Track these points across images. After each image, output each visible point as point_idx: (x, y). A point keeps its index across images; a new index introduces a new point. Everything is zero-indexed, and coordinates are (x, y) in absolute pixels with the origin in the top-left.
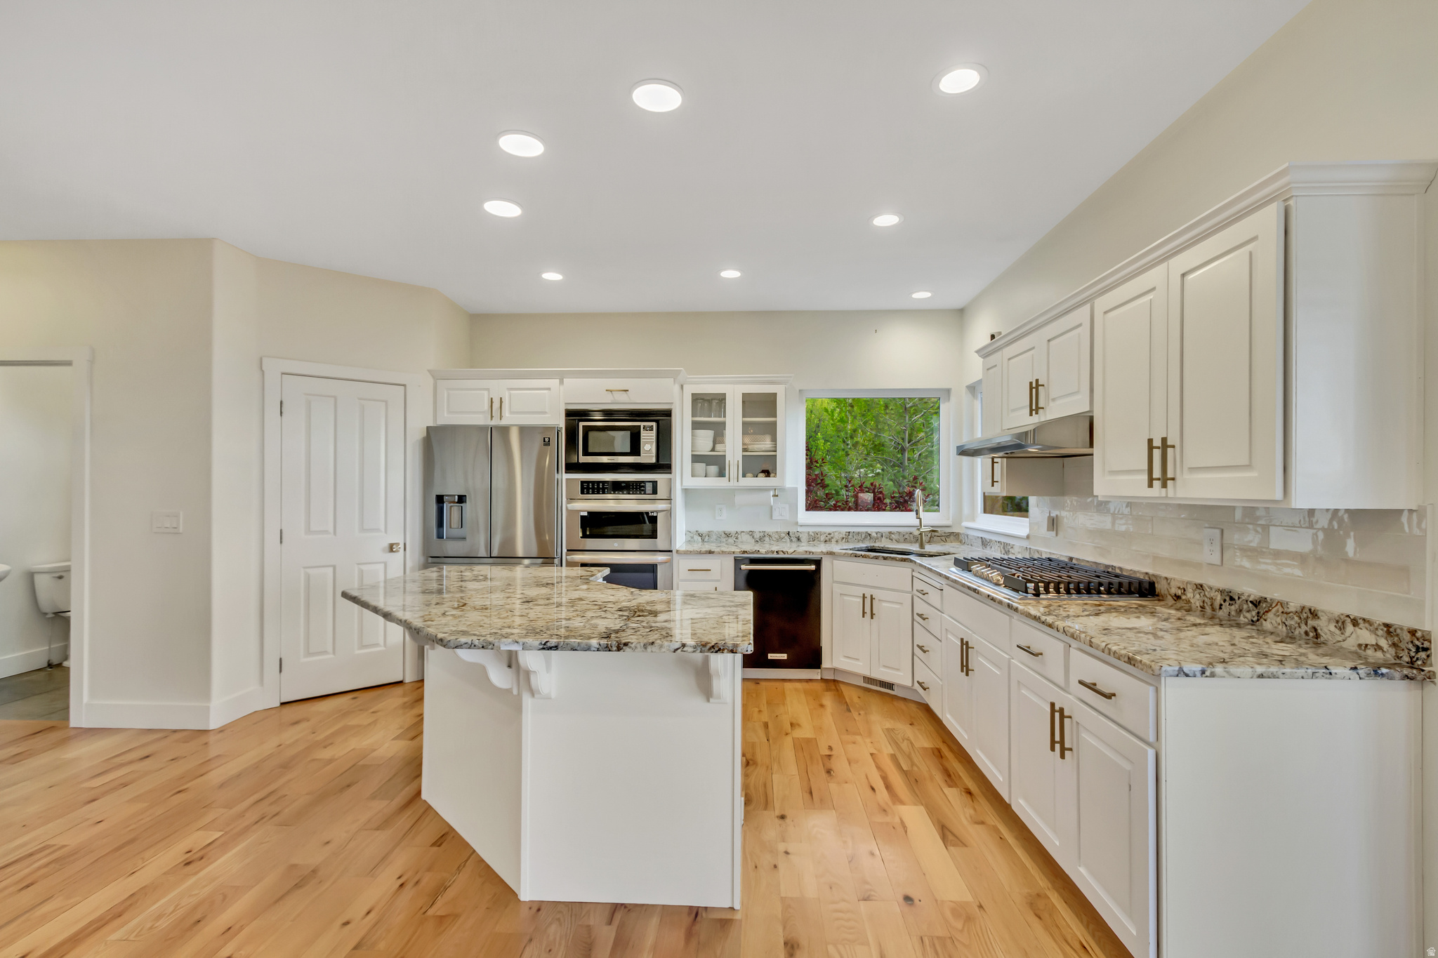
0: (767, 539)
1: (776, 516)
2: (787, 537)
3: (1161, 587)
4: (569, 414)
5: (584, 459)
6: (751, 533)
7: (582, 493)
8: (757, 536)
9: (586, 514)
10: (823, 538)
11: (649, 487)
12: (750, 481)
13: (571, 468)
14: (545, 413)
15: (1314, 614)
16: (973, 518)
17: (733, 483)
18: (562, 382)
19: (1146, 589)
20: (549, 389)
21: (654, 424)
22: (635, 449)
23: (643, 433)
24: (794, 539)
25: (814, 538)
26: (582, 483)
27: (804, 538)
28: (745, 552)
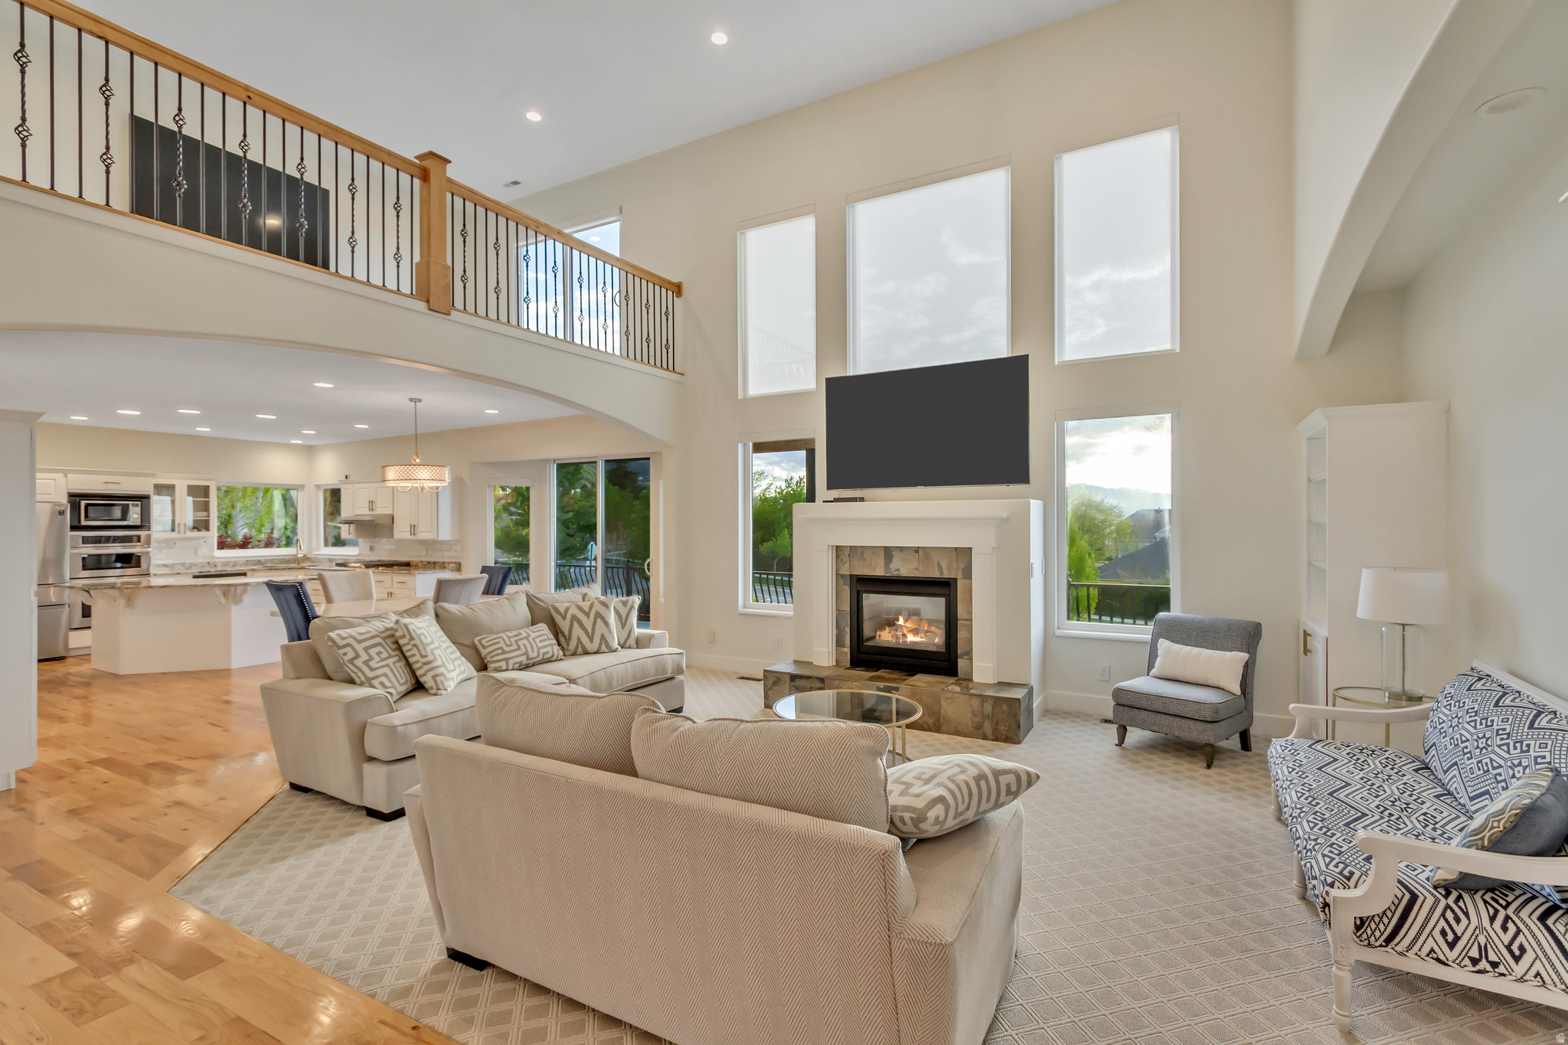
0: (194, 567)
1: (200, 552)
2: (208, 565)
3: (411, 564)
4: (71, 495)
5: (84, 523)
6: (183, 564)
7: (83, 543)
8: (187, 566)
9: (86, 556)
10: (231, 564)
11: (135, 539)
12: (196, 534)
13: (73, 528)
14: (51, 494)
15: (444, 563)
16: (318, 549)
17: (182, 535)
18: (66, 475)
19: (408, 565)
20: (54, 480)
21: (139, 503)
22: (124, 517)
23: (130, 506)
24: (212, 566)
25: (226, 564)
26: (83, 537)
27: (219, 565)
28: (201, 572)
